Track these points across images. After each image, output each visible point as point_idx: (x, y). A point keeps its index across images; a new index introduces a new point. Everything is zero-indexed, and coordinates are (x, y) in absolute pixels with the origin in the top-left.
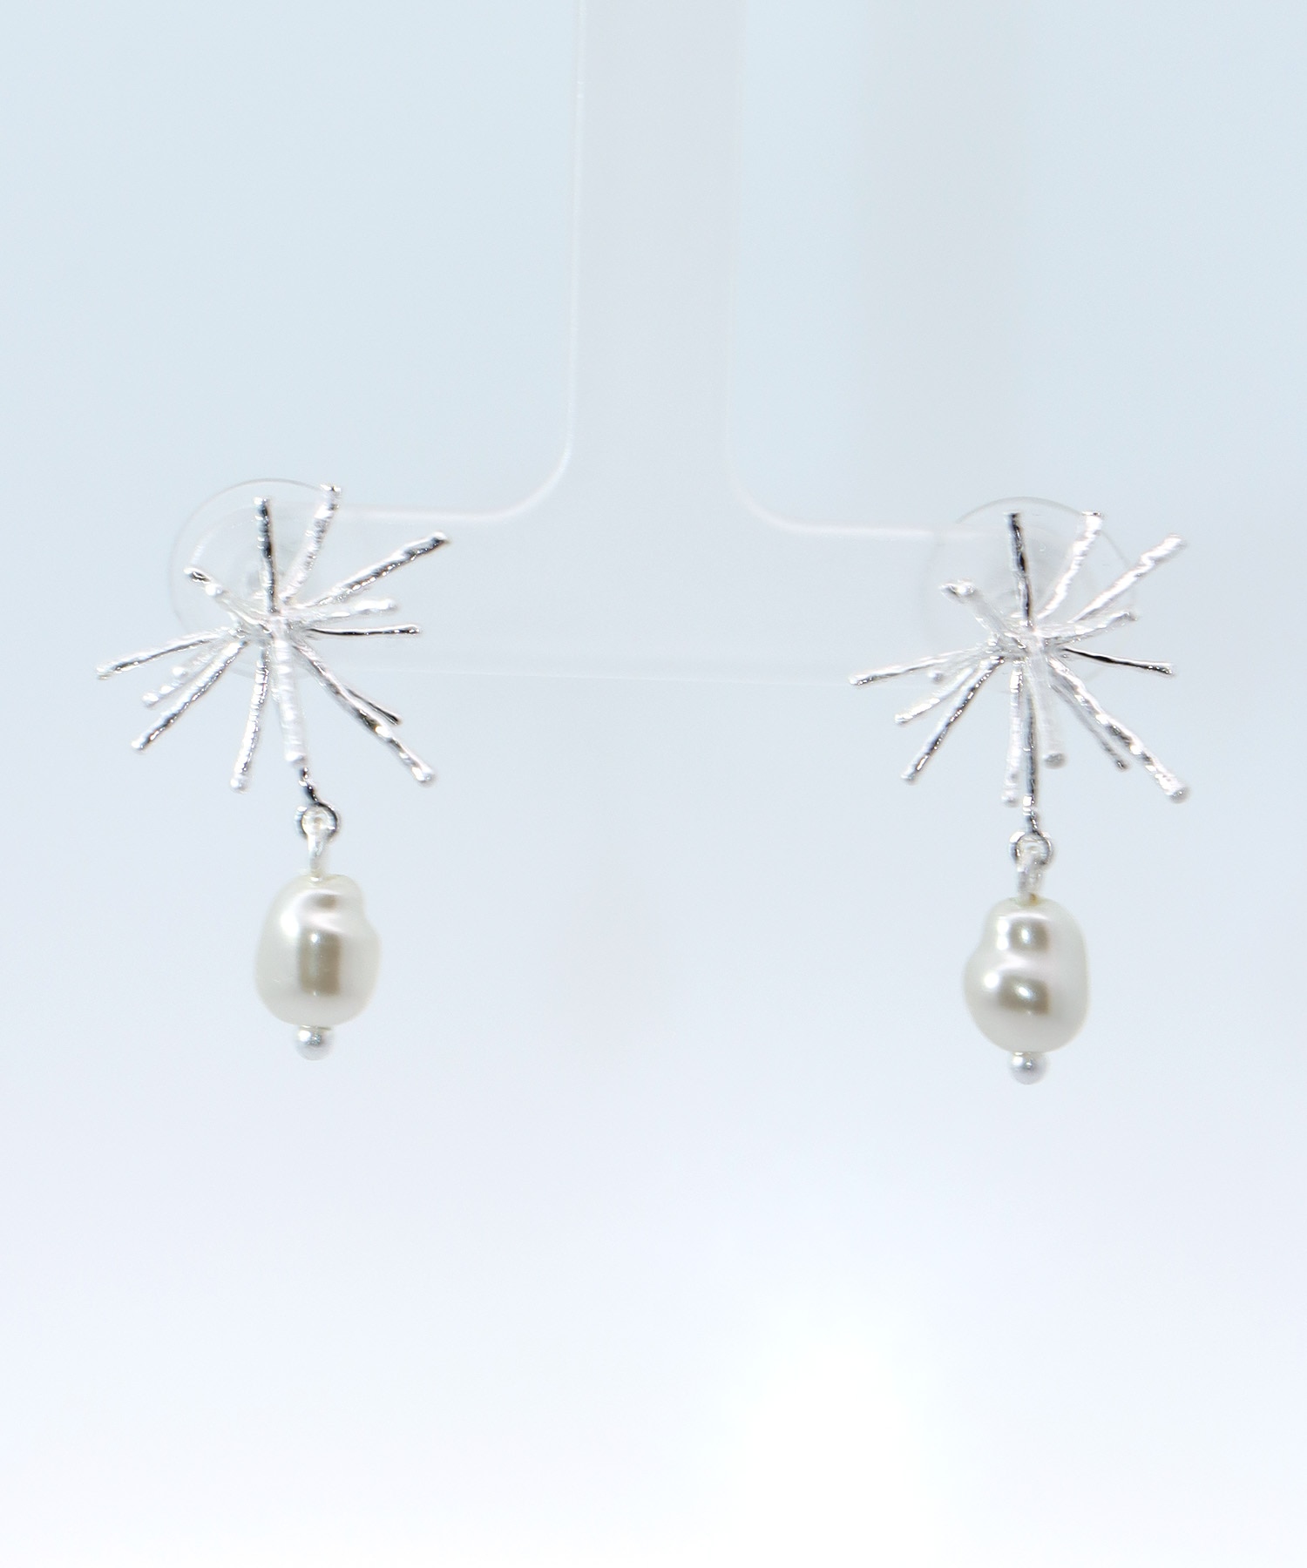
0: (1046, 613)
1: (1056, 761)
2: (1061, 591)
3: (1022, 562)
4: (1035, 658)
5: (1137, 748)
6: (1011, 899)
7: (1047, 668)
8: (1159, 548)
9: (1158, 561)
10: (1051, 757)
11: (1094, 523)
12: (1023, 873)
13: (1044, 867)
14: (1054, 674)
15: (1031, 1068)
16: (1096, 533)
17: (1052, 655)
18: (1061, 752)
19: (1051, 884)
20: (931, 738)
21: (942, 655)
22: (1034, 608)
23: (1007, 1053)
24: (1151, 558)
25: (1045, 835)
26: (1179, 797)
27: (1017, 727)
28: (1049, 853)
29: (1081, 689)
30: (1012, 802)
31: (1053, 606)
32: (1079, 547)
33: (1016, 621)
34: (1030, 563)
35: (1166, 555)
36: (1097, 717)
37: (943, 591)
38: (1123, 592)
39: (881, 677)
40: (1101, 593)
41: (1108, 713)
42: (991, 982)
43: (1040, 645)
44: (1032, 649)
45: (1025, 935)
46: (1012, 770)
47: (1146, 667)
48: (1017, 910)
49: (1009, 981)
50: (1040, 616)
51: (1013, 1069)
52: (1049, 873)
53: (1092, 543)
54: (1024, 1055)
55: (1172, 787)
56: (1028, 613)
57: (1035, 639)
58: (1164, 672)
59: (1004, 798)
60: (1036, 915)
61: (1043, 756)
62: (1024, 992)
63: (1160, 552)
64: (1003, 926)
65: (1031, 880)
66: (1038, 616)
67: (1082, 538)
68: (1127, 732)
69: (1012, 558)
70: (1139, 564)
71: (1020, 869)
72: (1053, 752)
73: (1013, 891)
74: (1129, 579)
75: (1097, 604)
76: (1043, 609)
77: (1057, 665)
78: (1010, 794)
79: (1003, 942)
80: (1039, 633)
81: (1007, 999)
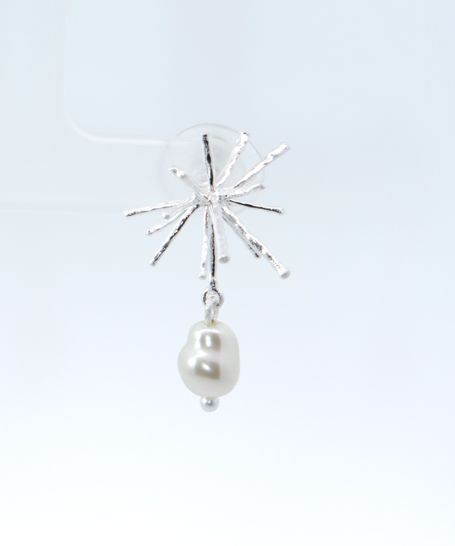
0: (220, 183)
1: (225, 260)
2: (228, 173)
3: (209, 158)
4: (215, 206)
5: (264, 251)
6: (202, 322)
7: (221, 211)
8: (277, 150)
9: (275, 157)
10: (222, 258)
11: (244, 138)
12: (208, 310)
13: (218, 307)
14: (224, 213)
15: (211, 404)
16: (246, 143)
17: (224, 204)
18: (227, 256)
19: (222, 316)
20: (164, 244)
21: (169, 202)
22: (214, 181)
23: (200, 397)
24: (272, 155)
25: (219, 291)
26: (285, 276)
27: (206, 239)
28: (221, 298)
29: (238, 222)
30: (203, 277)
31: (224, 179)
32: (237, 149)
33: (206, 187)
34: (213, 159)
35: (280, 154)
36: (246, 235)
37: (170, 171)
38: (259, 172)
39: (138, 213)
40: (248, 173)
41: (250, 233)
42: (192, 363)
43: (218, 199)
44: (214, 201)
45: (209, 342)
46: (203, 261)
47: (270, 210)
48: (204, 328)
49: (200, 362)
50: (218, 185)
51: (202, 404)
52: (221, 309)
53: (243, 148)
54: (207, 398)
55: (282, 271)
56: (212, 183)
57: (215, 197)
58: (278, 212)
59: (200, 275)
60: (215, 331)
61: (218, 257)
62: (206, 367)
63: (276, 152)
64: (198, 336)
65: (213, 312)
66: (216, 184)
67: (238, 144)
68: (260, 243)
69: (204, 157)
70: (266, 158)
71: (207, 309)
72: (223, 256)
73: (202, 317)
74: (261, 166)
75: (245, 178)
76: (219, 180)
77: (225, 209)
78: (202, 273)
79: (198, 345)
80: (217, 194)
81: (199, 371)
